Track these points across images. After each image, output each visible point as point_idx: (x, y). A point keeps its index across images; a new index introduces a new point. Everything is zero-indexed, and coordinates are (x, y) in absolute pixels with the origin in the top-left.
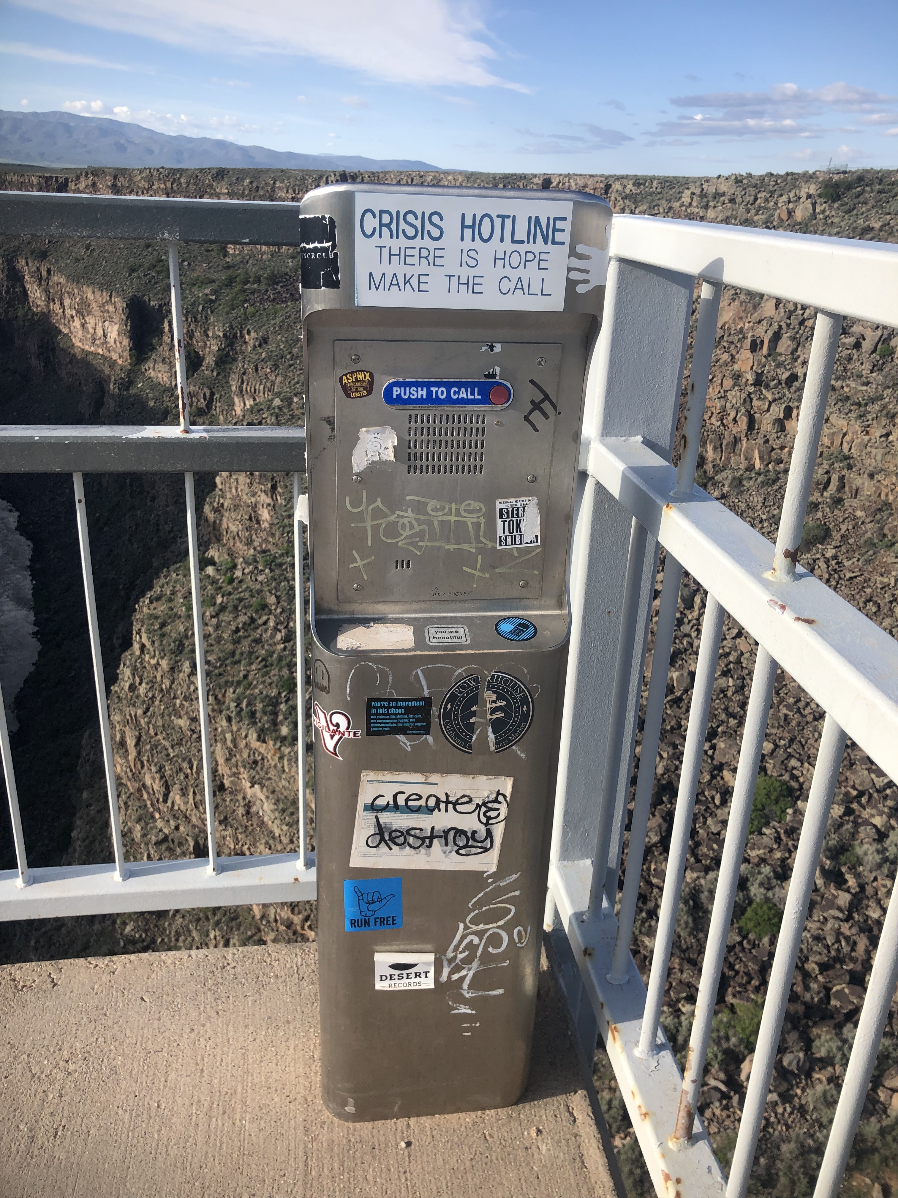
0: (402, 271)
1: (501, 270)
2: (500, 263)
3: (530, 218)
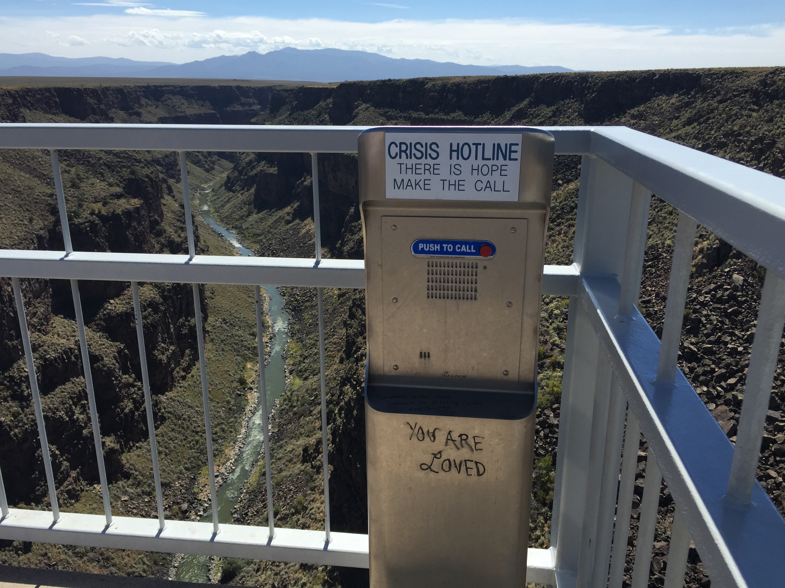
0: (414, 178)
1: (476, 177)
2: (475, 172)
3: (494, 144)
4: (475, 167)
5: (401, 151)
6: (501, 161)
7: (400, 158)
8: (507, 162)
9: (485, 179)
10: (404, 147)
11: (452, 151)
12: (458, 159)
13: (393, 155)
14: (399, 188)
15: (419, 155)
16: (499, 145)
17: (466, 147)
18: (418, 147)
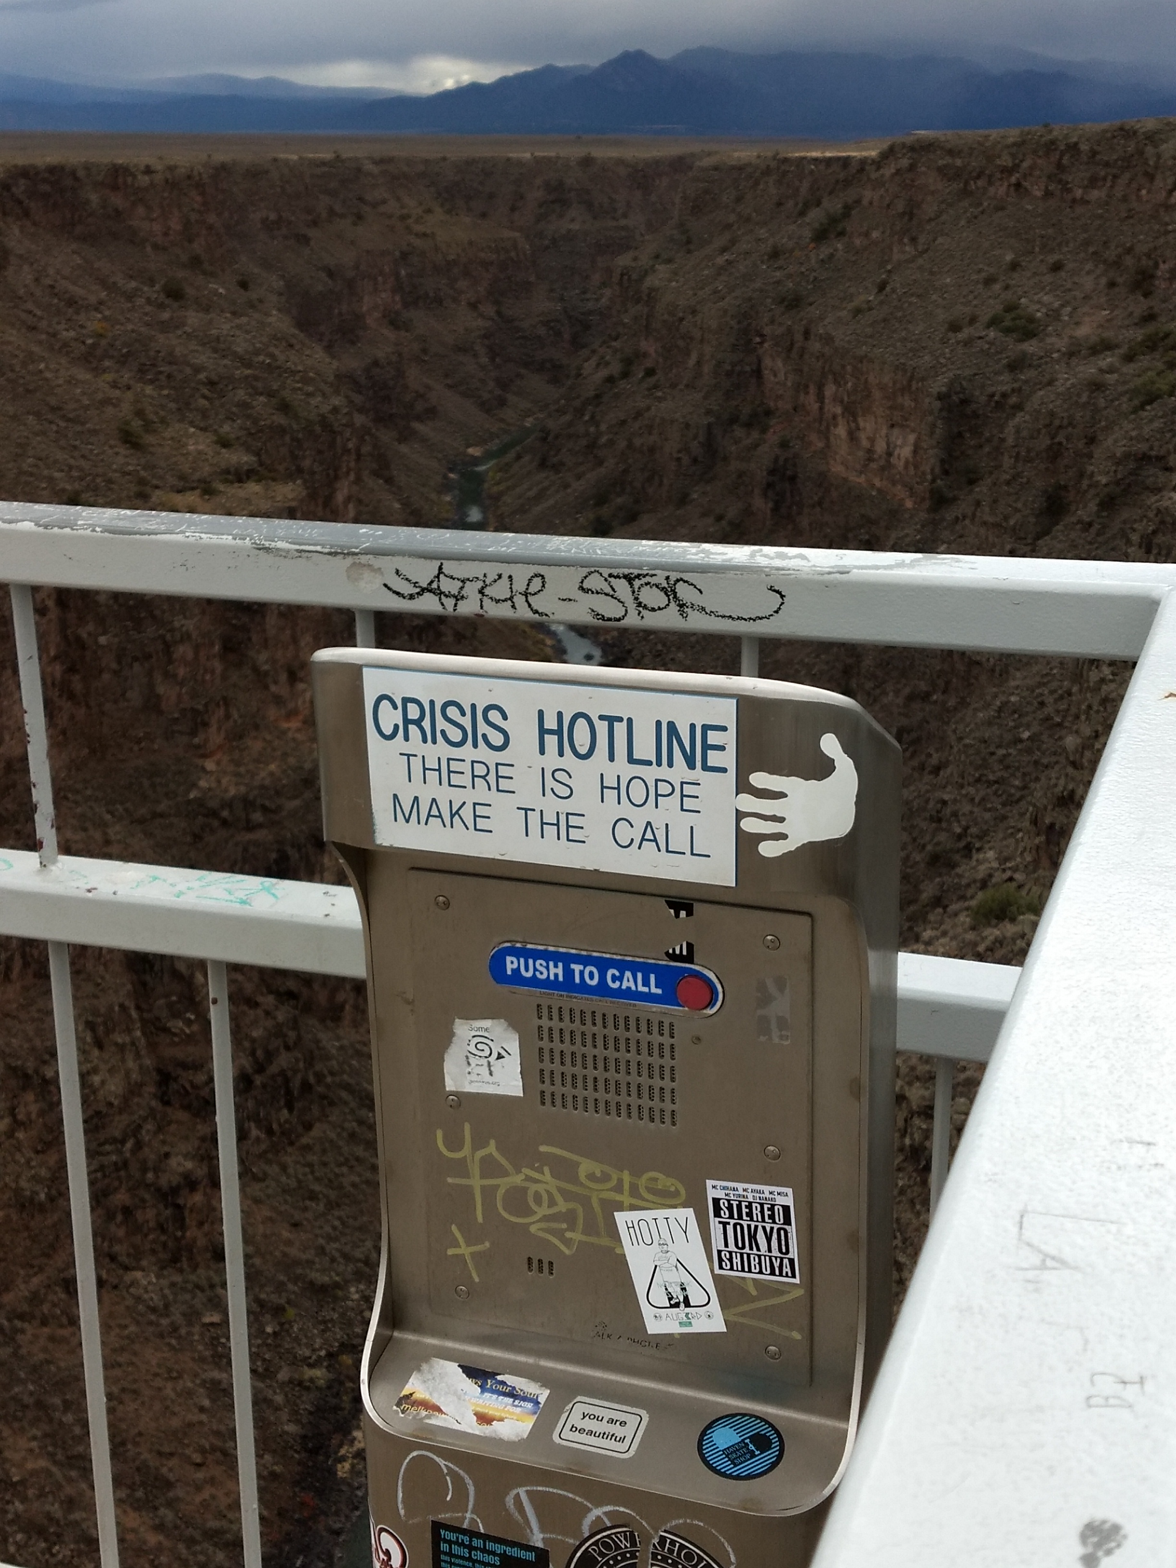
0: (444, 795)
1: (612, 809)
2: (610, 795)
3: (659, 724)
4: (610, 781)
5: (407, 721)
6: (680, 771)
7: (407, 739)
8: (698, 774)
9: (639, 817)
10: (413, 712)
11: (543, 731)
12: (561, 754)
13: (388, 731)
14: (407, 821)
15: (455, 735)
16: (671, 726)
17: (581, 723)
18: (452, 712)
